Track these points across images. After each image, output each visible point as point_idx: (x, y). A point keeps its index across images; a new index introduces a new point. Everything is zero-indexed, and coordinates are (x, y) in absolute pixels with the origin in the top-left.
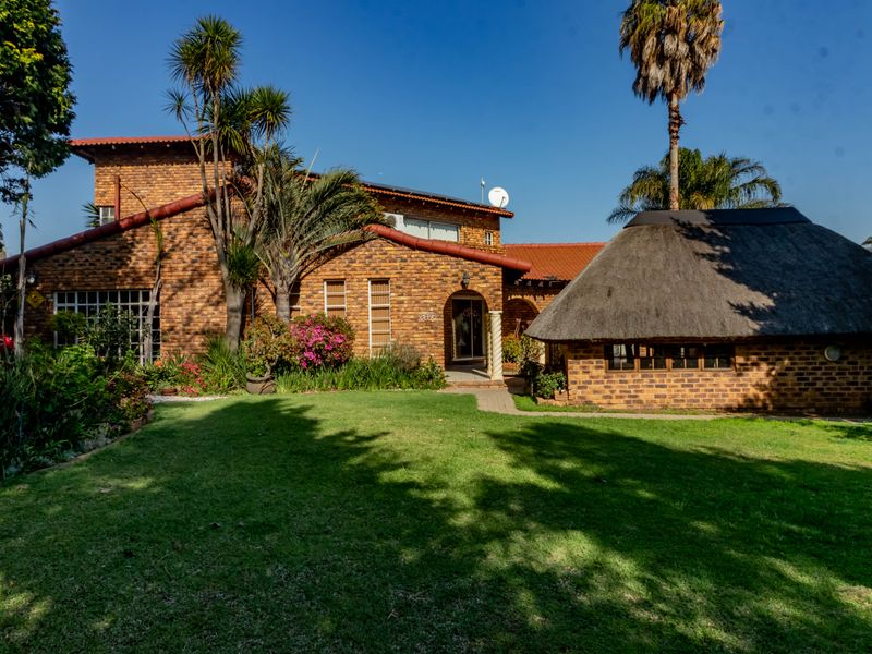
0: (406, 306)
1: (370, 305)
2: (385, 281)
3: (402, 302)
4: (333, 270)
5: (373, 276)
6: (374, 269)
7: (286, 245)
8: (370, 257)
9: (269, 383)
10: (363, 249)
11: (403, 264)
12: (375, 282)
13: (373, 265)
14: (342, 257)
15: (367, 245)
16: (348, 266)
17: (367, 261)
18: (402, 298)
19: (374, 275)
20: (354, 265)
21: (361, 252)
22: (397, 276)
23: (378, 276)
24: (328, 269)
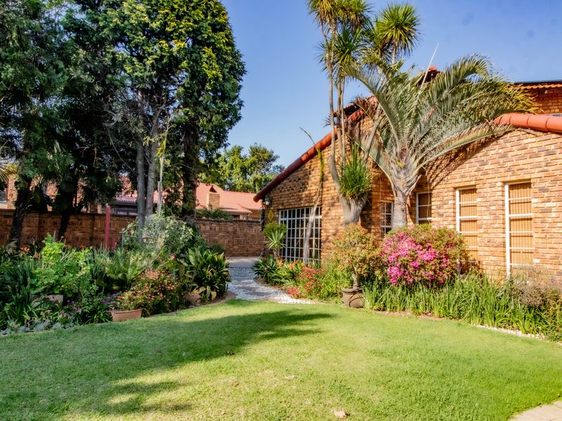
0: (554, 215)
1: (507, 216)
2: (526, 184)
3: (548, 210)
4: (463, 177)
5: (508, 179)
6: (509, 170)
7: (401, 155)
8: (504, 156)
9: (356, 296)
10: (497, 147)
11: (549, 158)
12: (514, 186)
13: (509, 164)
14: (472, 160)
15: (501, 141)
16: (479, 170)
17: (501, 161)
18: (548, 205)
19: (511, 178)
20: (486, 167)
21: (493, 150)
22: (542, 174)
23: (514, 178)
24: (458, 176)
